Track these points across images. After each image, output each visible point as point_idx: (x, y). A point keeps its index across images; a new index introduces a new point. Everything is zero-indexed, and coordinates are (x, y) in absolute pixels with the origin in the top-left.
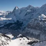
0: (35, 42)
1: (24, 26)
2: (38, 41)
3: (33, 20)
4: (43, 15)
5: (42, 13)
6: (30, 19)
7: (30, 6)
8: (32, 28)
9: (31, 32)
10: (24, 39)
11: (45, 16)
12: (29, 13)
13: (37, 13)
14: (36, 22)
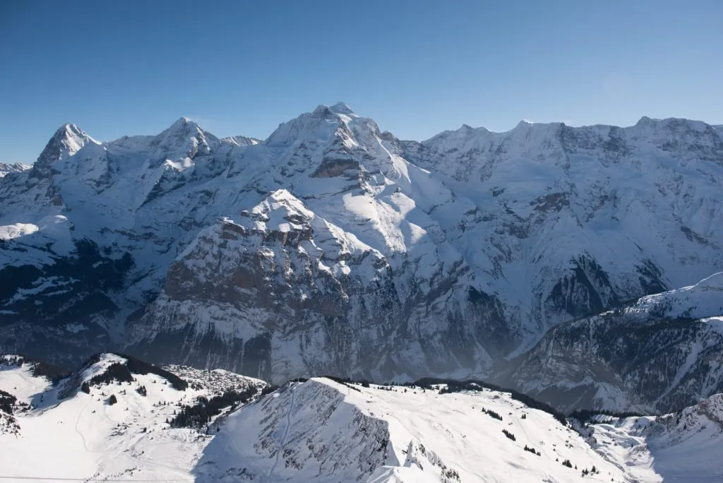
0: (229, 398)
1: (147, 284)
2: (252, 390)
3: (212, 231)
4: (282, 195)
5: (279, 184)
6: (190, 224)
7: (185, 130)
8: (205, 293)
9: (201, 329)
10: (142, 391)
11: (298, 204)
12: (181, 180)
13: (240, 182)
14: (236, 247)
